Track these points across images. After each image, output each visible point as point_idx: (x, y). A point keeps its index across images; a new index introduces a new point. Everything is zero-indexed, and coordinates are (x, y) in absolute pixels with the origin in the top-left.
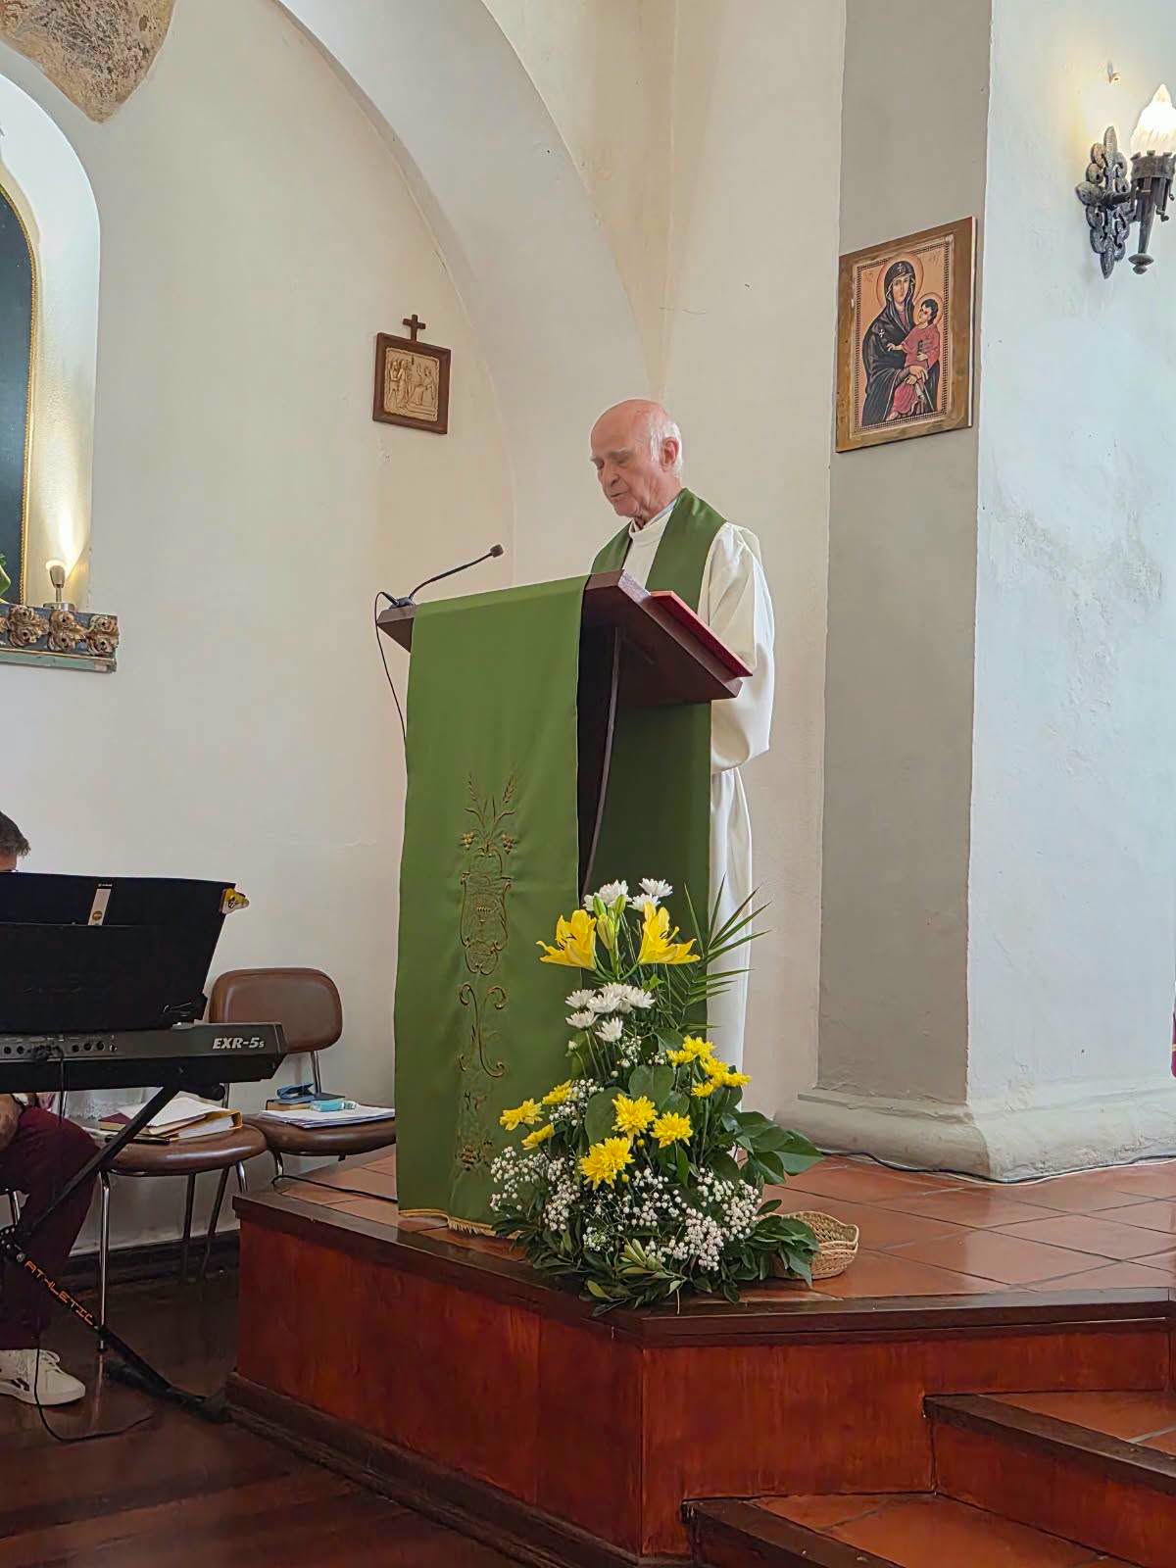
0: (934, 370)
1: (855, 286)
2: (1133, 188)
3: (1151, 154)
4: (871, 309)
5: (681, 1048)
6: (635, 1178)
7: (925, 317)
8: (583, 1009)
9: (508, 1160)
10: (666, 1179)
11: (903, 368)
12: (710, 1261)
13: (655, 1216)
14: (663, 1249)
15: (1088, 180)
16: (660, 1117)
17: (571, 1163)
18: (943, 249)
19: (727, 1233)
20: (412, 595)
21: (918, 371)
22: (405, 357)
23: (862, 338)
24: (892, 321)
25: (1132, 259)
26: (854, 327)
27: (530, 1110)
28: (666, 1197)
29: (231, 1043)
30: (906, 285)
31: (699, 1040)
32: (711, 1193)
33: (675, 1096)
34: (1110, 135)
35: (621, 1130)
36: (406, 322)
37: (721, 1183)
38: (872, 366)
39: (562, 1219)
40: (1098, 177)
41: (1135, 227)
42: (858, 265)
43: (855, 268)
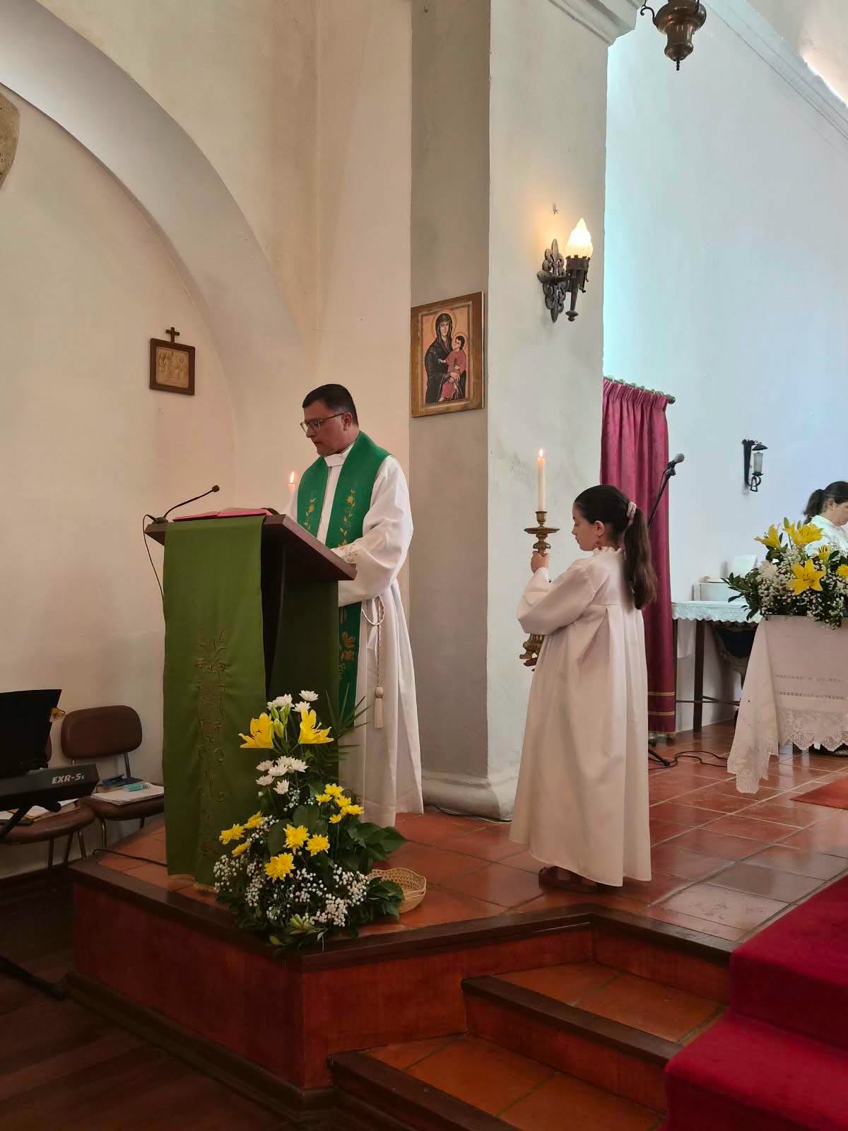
0: (463, 375)
1: (420, 325)
2: (567, 275)
3: (576, 256)
4: (429, 338)
5: (324, 793)
6: (297, 875)
7: (458, 345)
8: (266, 773)
9: (224, 864)
10: (315, 875)
11: (446, 373)
12: (340, 921)
13: (309, 896)
14: (313, 917)
15: (543, 269)
16: (311, 837)
17: (260, 865)
18: (466, 309)
19: (350, 902)
20: (165, 515)
21: (455, 375)
22: (167, 351)
23: (424, 355)
24: (440, 346)
25: (567, 313)
26: (419, 348)
27: (237, 831)
28: (315, 885)
29: (64, 779)
30: (447, 327)
31: (334, 785)
32: (341, 879)
33: (321, 823)
34: (555, 244)
35: (288, 847)
36: (168, 332)
37: (346, 874)
38: (430, 370)
39: (255, 900)
40: (549, 267)
41: (569, 295)
42: (423, 313)
43: (420, 315)
